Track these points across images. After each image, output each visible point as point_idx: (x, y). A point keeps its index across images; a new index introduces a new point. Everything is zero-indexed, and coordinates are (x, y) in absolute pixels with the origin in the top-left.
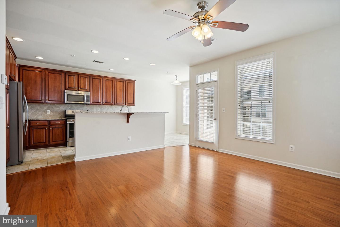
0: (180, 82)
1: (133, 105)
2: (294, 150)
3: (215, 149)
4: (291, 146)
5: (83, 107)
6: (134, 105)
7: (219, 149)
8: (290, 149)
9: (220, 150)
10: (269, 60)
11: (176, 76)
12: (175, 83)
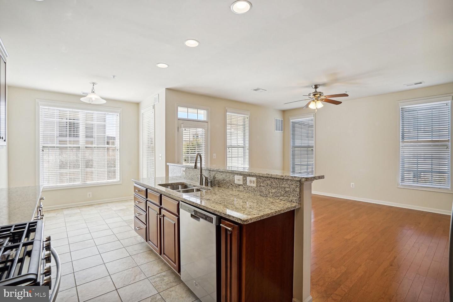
11: (94, 84)
12: (91, 98)
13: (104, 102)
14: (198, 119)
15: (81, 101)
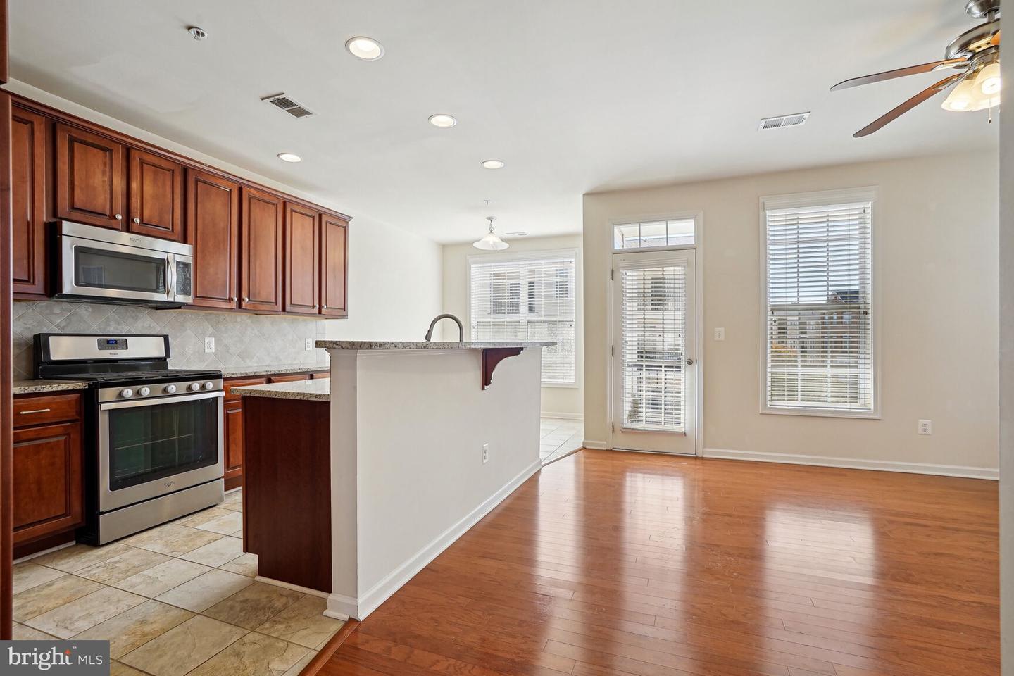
0: (504, 240)
1: (341, 312)
2: (929, 432)
3: (691, 452)
4: (922, 421)
5: (136, 318)
6: (345, 317)
7: (705, 449)
8: (920, 429)
9: (710, 453)
10: (862, 205)
11: (490, 219)
12: (487, 242)
13: (506, 246)
14: (669, 244)
15: (477, 248)
